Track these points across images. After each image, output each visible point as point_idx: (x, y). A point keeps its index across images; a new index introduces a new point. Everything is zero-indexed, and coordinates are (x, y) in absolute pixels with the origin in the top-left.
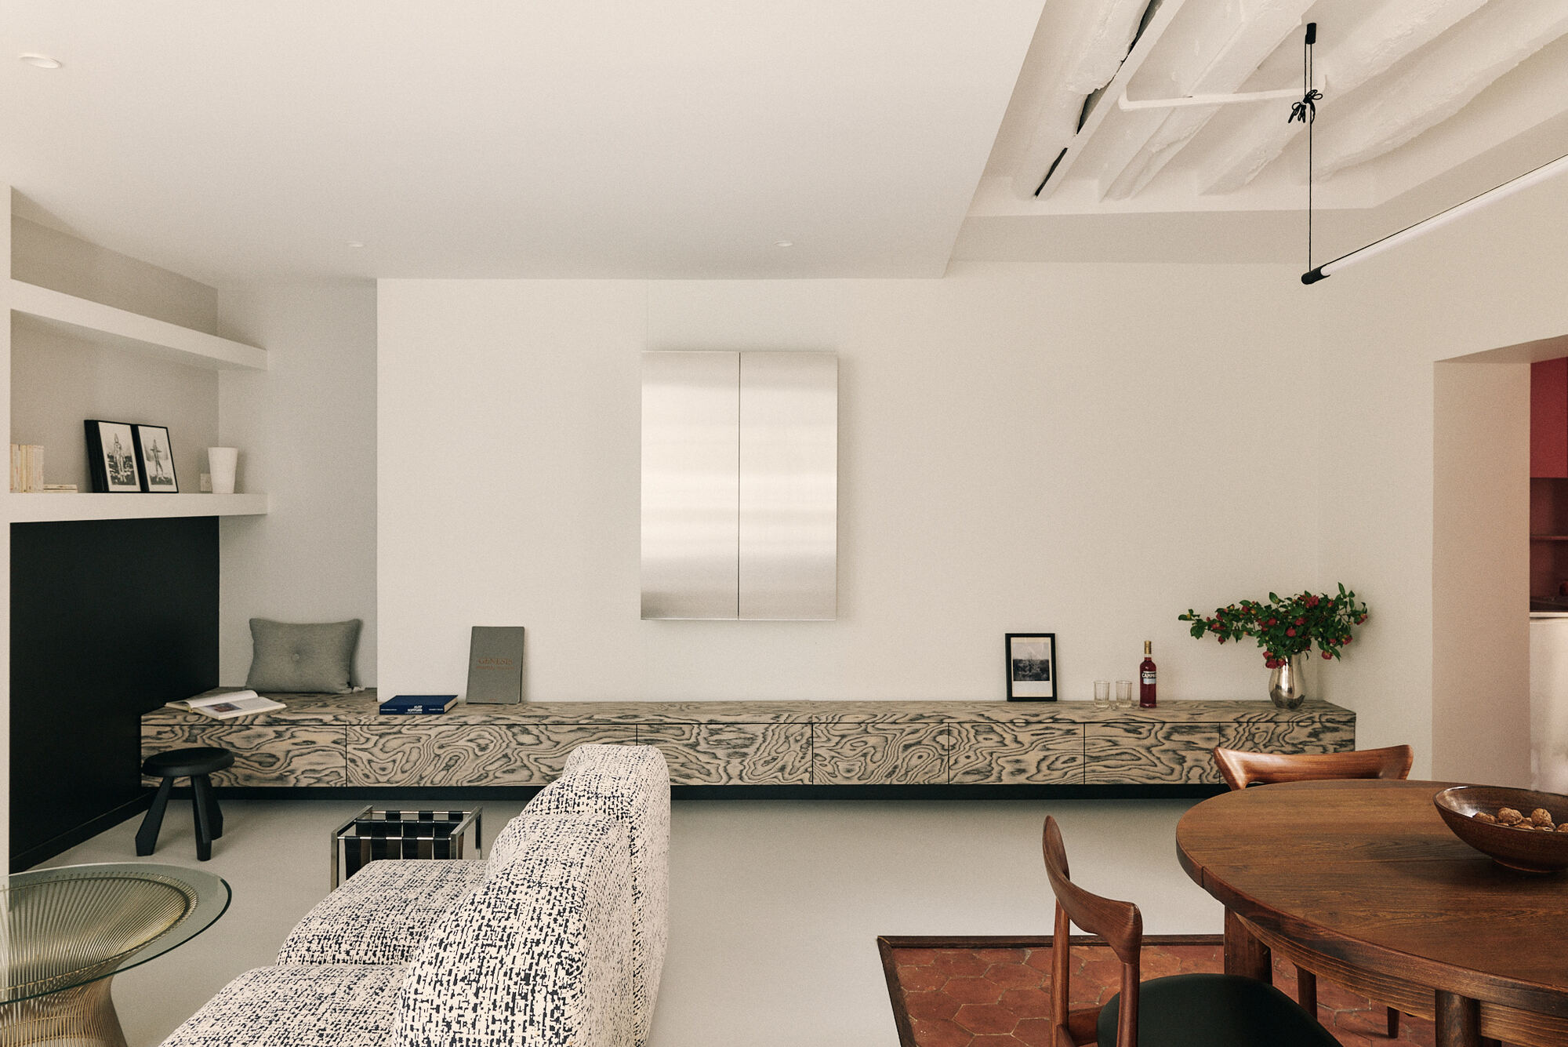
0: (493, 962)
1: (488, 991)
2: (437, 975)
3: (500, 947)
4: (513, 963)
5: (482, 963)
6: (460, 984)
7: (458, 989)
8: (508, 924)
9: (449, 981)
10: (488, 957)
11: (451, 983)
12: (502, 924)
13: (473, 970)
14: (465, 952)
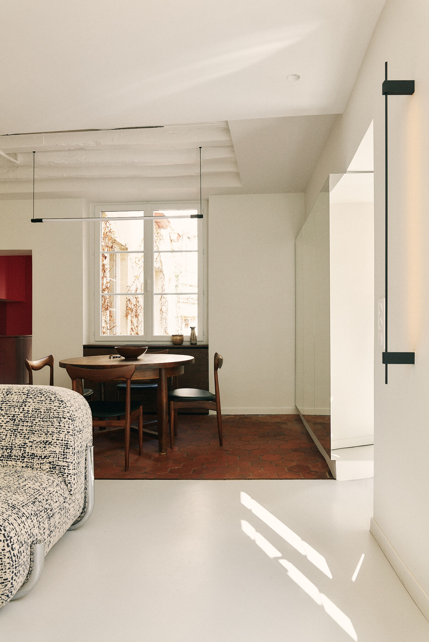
0: (55, 413)
1: (64, 414)
2: (57, 433)
3: (50, 412)
4: (56, 406)
5: (55, 417)
6: (61, 424)
7: (62, 425)
8: (42, 411)
9: (59, 428)
10: (53, 415)
11: (60, 427)
12: (43, 413)
13: (57, 420)
14: (50, 424)
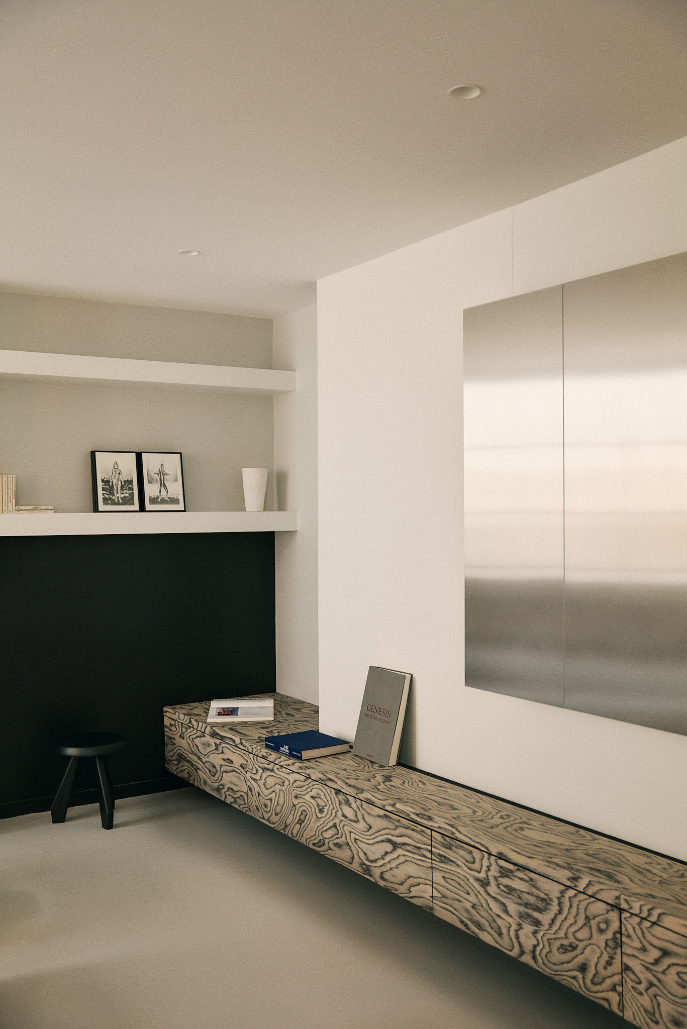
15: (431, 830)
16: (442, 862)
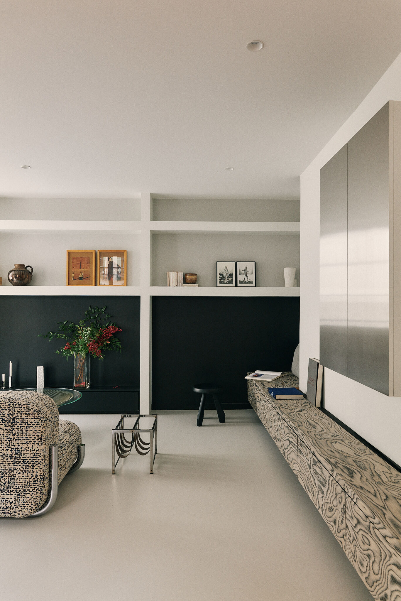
15: (298, 436)
16: (300, 453)
